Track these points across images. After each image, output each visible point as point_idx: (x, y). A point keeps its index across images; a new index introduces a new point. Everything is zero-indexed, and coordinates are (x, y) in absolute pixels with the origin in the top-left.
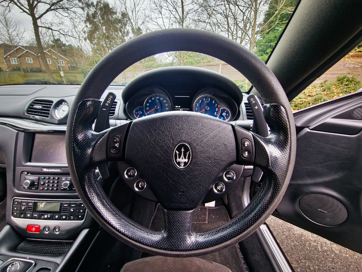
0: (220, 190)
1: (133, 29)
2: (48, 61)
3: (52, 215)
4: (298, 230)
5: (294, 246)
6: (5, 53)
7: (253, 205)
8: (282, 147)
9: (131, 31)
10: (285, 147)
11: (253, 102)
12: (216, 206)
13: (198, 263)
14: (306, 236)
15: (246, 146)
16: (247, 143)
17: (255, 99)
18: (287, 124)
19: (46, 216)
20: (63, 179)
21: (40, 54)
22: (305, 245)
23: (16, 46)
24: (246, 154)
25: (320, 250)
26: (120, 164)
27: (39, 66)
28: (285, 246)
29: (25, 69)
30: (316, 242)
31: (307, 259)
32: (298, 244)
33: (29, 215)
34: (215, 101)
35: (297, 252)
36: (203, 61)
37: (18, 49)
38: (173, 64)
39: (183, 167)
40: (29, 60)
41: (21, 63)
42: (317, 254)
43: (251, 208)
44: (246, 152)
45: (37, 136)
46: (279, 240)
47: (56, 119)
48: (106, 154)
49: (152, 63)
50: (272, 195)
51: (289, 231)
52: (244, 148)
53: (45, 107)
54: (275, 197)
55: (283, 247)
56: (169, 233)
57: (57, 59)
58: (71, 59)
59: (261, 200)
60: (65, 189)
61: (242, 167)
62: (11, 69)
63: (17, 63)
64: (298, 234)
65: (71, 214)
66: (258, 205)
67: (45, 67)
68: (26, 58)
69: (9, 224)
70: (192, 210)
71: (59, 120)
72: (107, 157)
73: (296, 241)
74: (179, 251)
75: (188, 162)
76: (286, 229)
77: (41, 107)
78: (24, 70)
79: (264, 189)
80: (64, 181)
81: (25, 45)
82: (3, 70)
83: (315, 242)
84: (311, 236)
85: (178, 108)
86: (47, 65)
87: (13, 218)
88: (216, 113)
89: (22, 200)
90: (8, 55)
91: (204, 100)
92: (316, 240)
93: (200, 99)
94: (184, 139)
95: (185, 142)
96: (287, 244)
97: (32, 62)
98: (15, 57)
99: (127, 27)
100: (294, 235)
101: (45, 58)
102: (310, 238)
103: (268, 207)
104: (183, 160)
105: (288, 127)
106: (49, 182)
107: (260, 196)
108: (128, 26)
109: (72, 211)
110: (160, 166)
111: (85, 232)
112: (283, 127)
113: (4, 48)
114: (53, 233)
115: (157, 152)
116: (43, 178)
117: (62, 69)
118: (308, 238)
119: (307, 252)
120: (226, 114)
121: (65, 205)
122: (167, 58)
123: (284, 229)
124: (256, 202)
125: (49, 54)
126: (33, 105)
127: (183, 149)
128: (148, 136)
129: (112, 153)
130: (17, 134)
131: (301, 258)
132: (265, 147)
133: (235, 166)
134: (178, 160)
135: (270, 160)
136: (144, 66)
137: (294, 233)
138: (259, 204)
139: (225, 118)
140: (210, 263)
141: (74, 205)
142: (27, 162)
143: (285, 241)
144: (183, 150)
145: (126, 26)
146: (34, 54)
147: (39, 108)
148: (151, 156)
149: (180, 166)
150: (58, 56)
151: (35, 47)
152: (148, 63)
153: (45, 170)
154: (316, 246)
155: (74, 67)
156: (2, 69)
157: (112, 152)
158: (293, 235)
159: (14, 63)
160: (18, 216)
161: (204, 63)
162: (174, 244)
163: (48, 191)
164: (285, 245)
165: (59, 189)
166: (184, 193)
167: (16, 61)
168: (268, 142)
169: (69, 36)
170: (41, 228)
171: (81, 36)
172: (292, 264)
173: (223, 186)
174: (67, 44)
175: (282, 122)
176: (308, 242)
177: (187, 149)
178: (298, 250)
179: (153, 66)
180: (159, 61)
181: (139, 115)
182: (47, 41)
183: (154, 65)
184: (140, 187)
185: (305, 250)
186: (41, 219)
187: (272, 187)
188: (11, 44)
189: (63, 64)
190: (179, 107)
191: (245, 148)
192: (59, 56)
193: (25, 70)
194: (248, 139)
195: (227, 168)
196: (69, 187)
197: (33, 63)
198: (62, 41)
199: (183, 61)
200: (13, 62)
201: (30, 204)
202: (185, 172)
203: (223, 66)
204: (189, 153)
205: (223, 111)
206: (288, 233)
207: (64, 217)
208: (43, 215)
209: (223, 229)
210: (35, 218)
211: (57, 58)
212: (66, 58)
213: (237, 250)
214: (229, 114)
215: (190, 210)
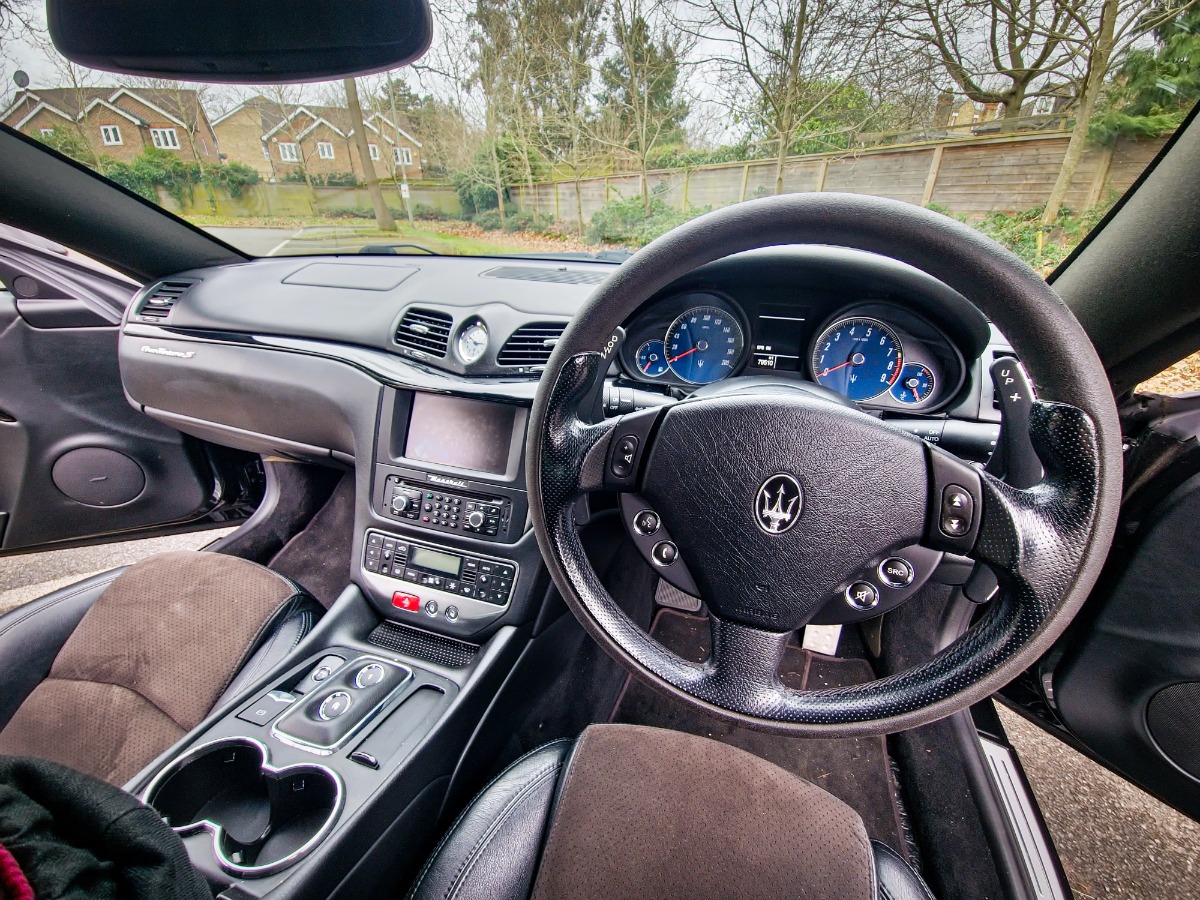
0: (863, 600)
1: (618, 29)
2: (371, 152)
3: (444, 580)
4: (1131, 797)
5: (1103, 840)
6: (266, 127)
7: (950, 656)
8: (1066, 523)
9: (611, 38)
10: (1075, 526)
11: (1007, 381)
12: (837, 655)
13: (770, 773)
14: (1158, 823)
15: (957, 504)
16: (960, 497)
17: (1015, 374)
18: (1093, 464)
19: (431, 580)
20: (470, 506)
21: (352, 132)
22: (1142, 846)
23: (295, 107)
24: (955, 524)
25: (1190, 868)
26: (627, 500)
27: (349, 170)
28: (1070, 835)
29: (316, 176)
30: (1187, 846)
31: (1134, 888)
32: (1119, 838)
33: (398, 572)
34: (889, 338)
35: (1106, 861)
36: (867, 135)
37: (299, 114)
38: (744, 152)
39: (777, 532)
40: (326, 150)
41: (306, 158)
42: (1176, 880)
43: (944, 661)
44: (955, 522)
45: (418, 397)
46: (1051, 813)
47: (461, 364)
48: (604, 475)
49: (672, 147)
50: (1012, 641)
51: (1100, 795)
52: (948, 509)
53: (437, 330)
54: (1018, 647)
55: (1062, 836)
56: (720, 670)
57: (394, 145)
58: (431, 144)
59: (977, 647)
60: (472, 529)
61: (937, 557)
62: (283, 176)
63: (295, 160)
64: (1131, 809)
65: (482, 586)
66: (964, 658)
67: (365, 171)
68: (319, 144)
69: (355, 583)
70: (782, 632)
71: (469, 367)
72: (603, 480)
73: (1116, 829)
74: (739, 712)
75: (790, 521)
76: (1088, 785)
77: (426, 330)
78: (313, 180)
79: (991, 622)
80: (470, 511)
81: (314, 104)
82: (262, 179)
83: (1181, 844)
84: (1175, 825)
85: (765, 351)
86: (369, 164)
87: (365, 572)
88: (884, 377)
89: (387, 538)
90: (274, 135)
91: (852, 333)
92: (1186, 840)
93: (840, 329)
94: (788, 466)
95: (790, 472)
96: (1080, 832)
97: (333, 157)
98: (290, 141)
99: (600, 22)
100: (1114, 808)
101: (367, 143)
102: (1171, 829)
103: (992, 667)
104: (777, 514)
105: (1097, 473)
106: (440, 507)
107: (976, 637)
108: (605, 19)
109: (484, 579)
110: (720, 519)
111: (506, 634)
112: (1079, 470)
113: (262, 113)
114: (445, 620)
115: (718, 487)
116: (429, 495)
117: (405, 177)
118: (1161, 829)
119: (1141, 869)
120: (921, 384)
121: (470, 565)
122: (727, 128)
123: (1083, 784)
124: (962, 649)
125: (375, 129)
126: (409, 323)
127: (785, 490)
128: (702, 448)
129: (616, 474)
130: (382, 391)
131: (1115, 880)
132: (1012, 516)
133: (916, 549)
134: (766, 512)
135: (1022, 551)
136: (643, 161)
137: (1117, 805)
138: (970, 655)
139: (916, 394)
140: (804, 785)
141: (489, 569)
142: (398, 455)
143: (1073, 821)
144: (782, 490)
145: (596, 20)
146: (338, 131)
147: (421, 331)
148: (703, 494)
149: (769, 526)
150: (398, 137)
151: (340, 109)
152: (657, 149)
153: (434, 479)
154: (1181, 855)
155: (437, 169)
156: (260, 176)
157: (617, 472)
158: (1110, 811)
159: (289, 159)
160: (376, 569)
161: (868, 144)
162: (730, 695)
163: (437, 527)
164: (1072, 832)
165: (460, 527)
166: (769, 590)
167: (294, 153)
168: (1026, 502)
169: (431, 70)
170: (422, 603)
171: (462, 67)
172: (1078, 887)
173: (874, 591)
174: (422, 96)
175: (1081, 459)
176: (1157, 841)
177: (791, 491)
178: (1114, 857)
179: (673, 161)
180: (695, 139)
181: (649, 364)
182: (372, 88)
183: (678, 157)
184: (664, 556)
185: (1139, 860)
186: (422, 584)
187: (1016, 621)
188: (280, 101)
189: (408, 160)
190: (769, 348)
191: (952, 510)
192: (401, 134)
193: (315, 179)
194: (966, 486)
195: (891, 553)
196: (482, 526)
197: (336, 159)
198: (407, 85)
199: (787, 138)
200: (285, 156)
201: (401, 548)
202: (781, 543)
203: (950, 156)
204: (798, 500)
205: (911, 371)
206: (1092, 801)
207: (467, 590)
208: (425, 576)
209: (857, 693)
210: (410, 580)
211: (396, 141)
212: (416, 143)
213: (888, 794)
214: (930, 381)
215: (778, 631)
